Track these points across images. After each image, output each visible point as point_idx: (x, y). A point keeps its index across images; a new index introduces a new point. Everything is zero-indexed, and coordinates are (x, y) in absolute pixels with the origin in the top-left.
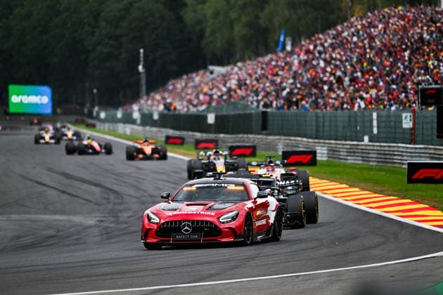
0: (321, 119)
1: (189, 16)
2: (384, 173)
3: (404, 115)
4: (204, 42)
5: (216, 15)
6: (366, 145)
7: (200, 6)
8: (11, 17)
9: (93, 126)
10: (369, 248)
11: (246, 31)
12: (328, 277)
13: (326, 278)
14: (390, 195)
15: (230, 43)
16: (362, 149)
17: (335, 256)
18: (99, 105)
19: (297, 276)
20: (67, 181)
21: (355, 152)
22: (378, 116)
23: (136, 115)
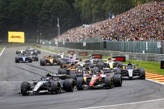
0: (126, 45)
1: (75, 6)
2: (151, 65)
3: (158, 43)
4: (81, 15)
5: (86, 5)
6: (144, 54)
7: (80, 2)
8: (9, 6)
9: (40, 47)
10: (149, 94)
11: (96, 11)
12: (135, 105)
13: (135, 106)
14: (155, 74)
15: (91, 16)
16: (142, 56)
17: (137, 97)
18: (42, 39)
19: (124, 105)
20: (33, 68)
21: (139, 57)
22: (148, 43)
23: (56, 43)
